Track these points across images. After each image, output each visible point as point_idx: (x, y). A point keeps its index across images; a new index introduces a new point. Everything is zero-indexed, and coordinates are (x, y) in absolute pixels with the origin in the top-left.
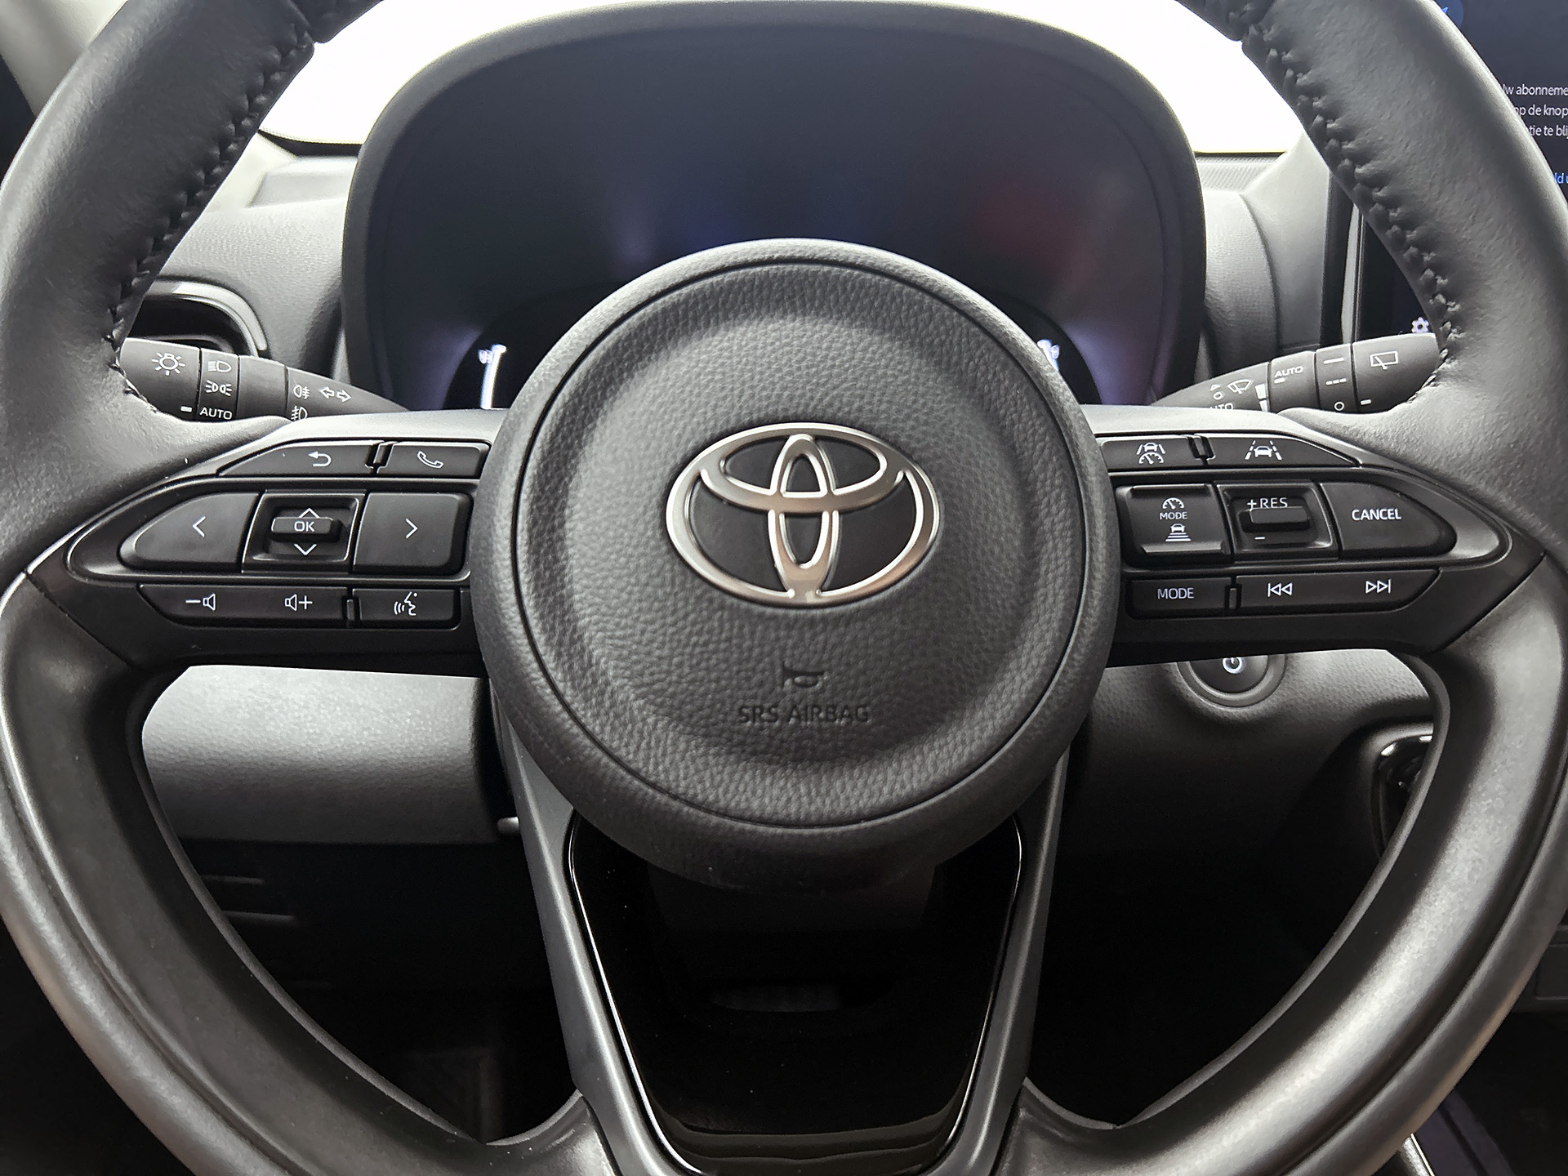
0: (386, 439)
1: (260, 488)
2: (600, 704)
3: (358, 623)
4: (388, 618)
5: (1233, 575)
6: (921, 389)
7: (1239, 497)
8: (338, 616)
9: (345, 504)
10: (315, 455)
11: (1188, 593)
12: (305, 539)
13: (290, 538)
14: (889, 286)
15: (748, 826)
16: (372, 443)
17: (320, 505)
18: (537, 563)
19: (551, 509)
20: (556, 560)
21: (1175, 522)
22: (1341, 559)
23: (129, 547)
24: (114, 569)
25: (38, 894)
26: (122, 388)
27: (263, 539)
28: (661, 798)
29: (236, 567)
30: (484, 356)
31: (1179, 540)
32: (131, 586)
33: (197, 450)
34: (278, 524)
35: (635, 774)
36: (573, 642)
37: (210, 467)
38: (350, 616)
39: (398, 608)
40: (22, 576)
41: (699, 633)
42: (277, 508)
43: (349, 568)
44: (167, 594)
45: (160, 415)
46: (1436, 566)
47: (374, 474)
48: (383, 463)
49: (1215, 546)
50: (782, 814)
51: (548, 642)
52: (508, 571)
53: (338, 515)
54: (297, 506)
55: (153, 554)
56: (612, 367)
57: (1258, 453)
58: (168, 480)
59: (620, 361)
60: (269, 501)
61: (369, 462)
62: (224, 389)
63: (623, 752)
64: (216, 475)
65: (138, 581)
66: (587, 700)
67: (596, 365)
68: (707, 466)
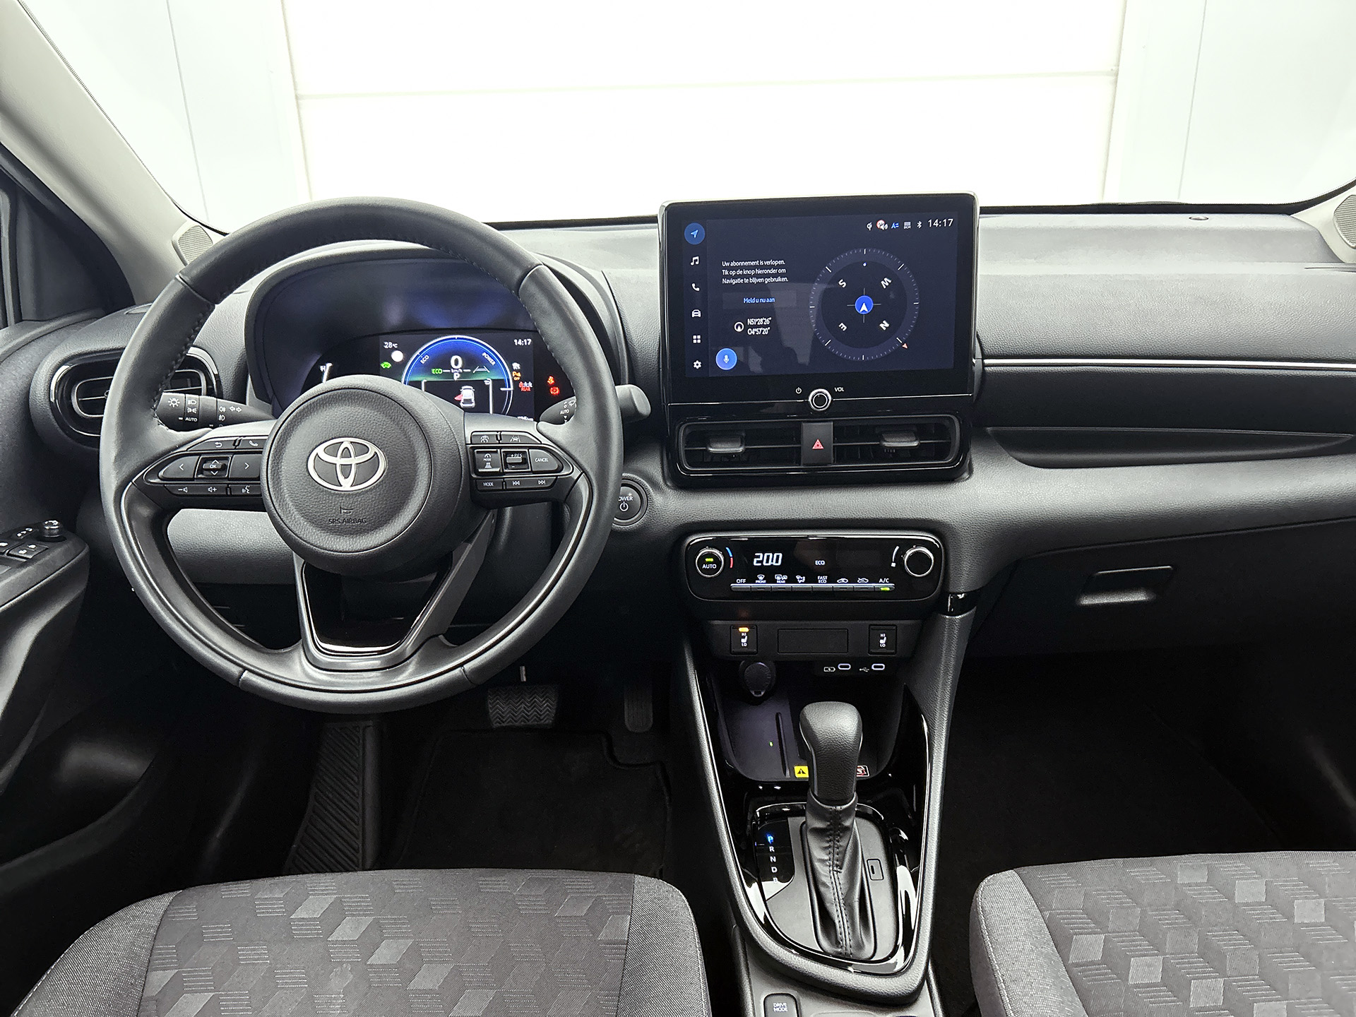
0: (240, 437)
1: (200, 455)
2: (291, 518)
3: (231, 495)
4: (241, 494)
5: (504, 478)
6: (384, 427)
7: (507, 454)
8: (225, 493)
9: (227, 459)
10: (217, 443)
11: (492, 484)
12: (214, 470)
13: (209, 470)
14: (377, 396)
15: (332, 553)
16: (235, 438)
17: (218, 459)
18: (273, 479)
19: (278, 463)
20: (279, 478)
21: (488, 462)
22: (534, 474)
23: (161, 474)
24: (157, 481)
25: (139, 574)
26: (157, 423)
27: (201, 471)
28: (309, 545)
29: (193, 479)
30: (322, 368)
31: (488, 468)
32: (162, 485)
33: (181, 442)
34: (204, 466)
35: (301, 538)
36: (284, 501)
37: (184, 448)
38: (229, 493)
39: (243, 491)
40: (131, 483)
41: (317, 499)
42: (205, 461)
43: (228, 478)
44: (173, 488)
45: (170, 431)
46: (557, 476)
47: (235, 449)
48: (239, 445)
49: (498, 470)
50: (341, 549)
51: (276, 501)
52: (266, 481)
53: (225, 462)
54: (212, 459)
55: (168, 476)
56: (295, 422)
57: (514, 439)
58: (172, 452)
59: (298, 419)
60: (202, 458)
61: (234, 445)
62: (194, 411)
63: (297, 532)
64: (187, 451)
65: (164, 484)
66: (287, 517)
67: (291, 421)
68: (320, 450)
